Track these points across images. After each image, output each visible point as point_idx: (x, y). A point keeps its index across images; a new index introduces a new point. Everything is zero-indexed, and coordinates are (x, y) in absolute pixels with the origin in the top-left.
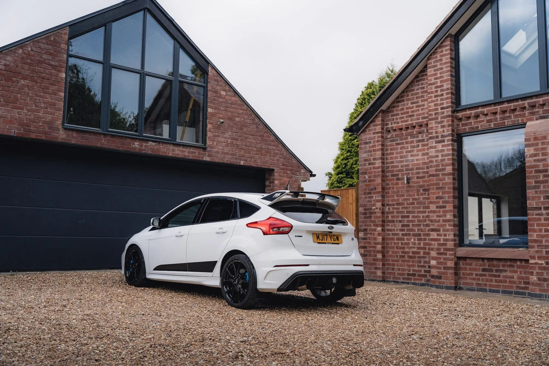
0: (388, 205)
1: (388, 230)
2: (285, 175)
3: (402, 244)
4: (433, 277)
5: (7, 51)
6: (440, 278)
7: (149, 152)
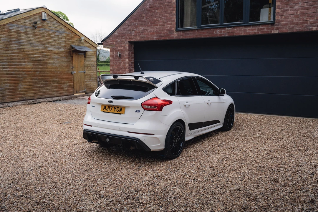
7: (227, 35)
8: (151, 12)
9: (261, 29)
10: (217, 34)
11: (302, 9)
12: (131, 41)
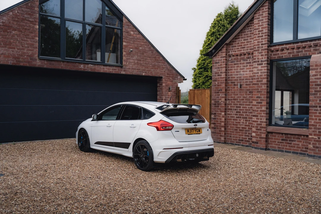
0: (228, 100)
1: (228, 114)
2: (169, 80)
3: (236, 122)
4: (253, 142)
6: (257, 143)
7: (90, 71)
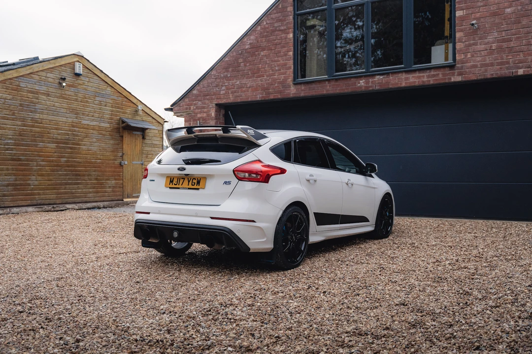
5: (250, 32)
7: (377, 88)
8: (253, 55)
9: (434, 76)
10: (361, 87)
11: (498, 41)
12: (220, 102)
